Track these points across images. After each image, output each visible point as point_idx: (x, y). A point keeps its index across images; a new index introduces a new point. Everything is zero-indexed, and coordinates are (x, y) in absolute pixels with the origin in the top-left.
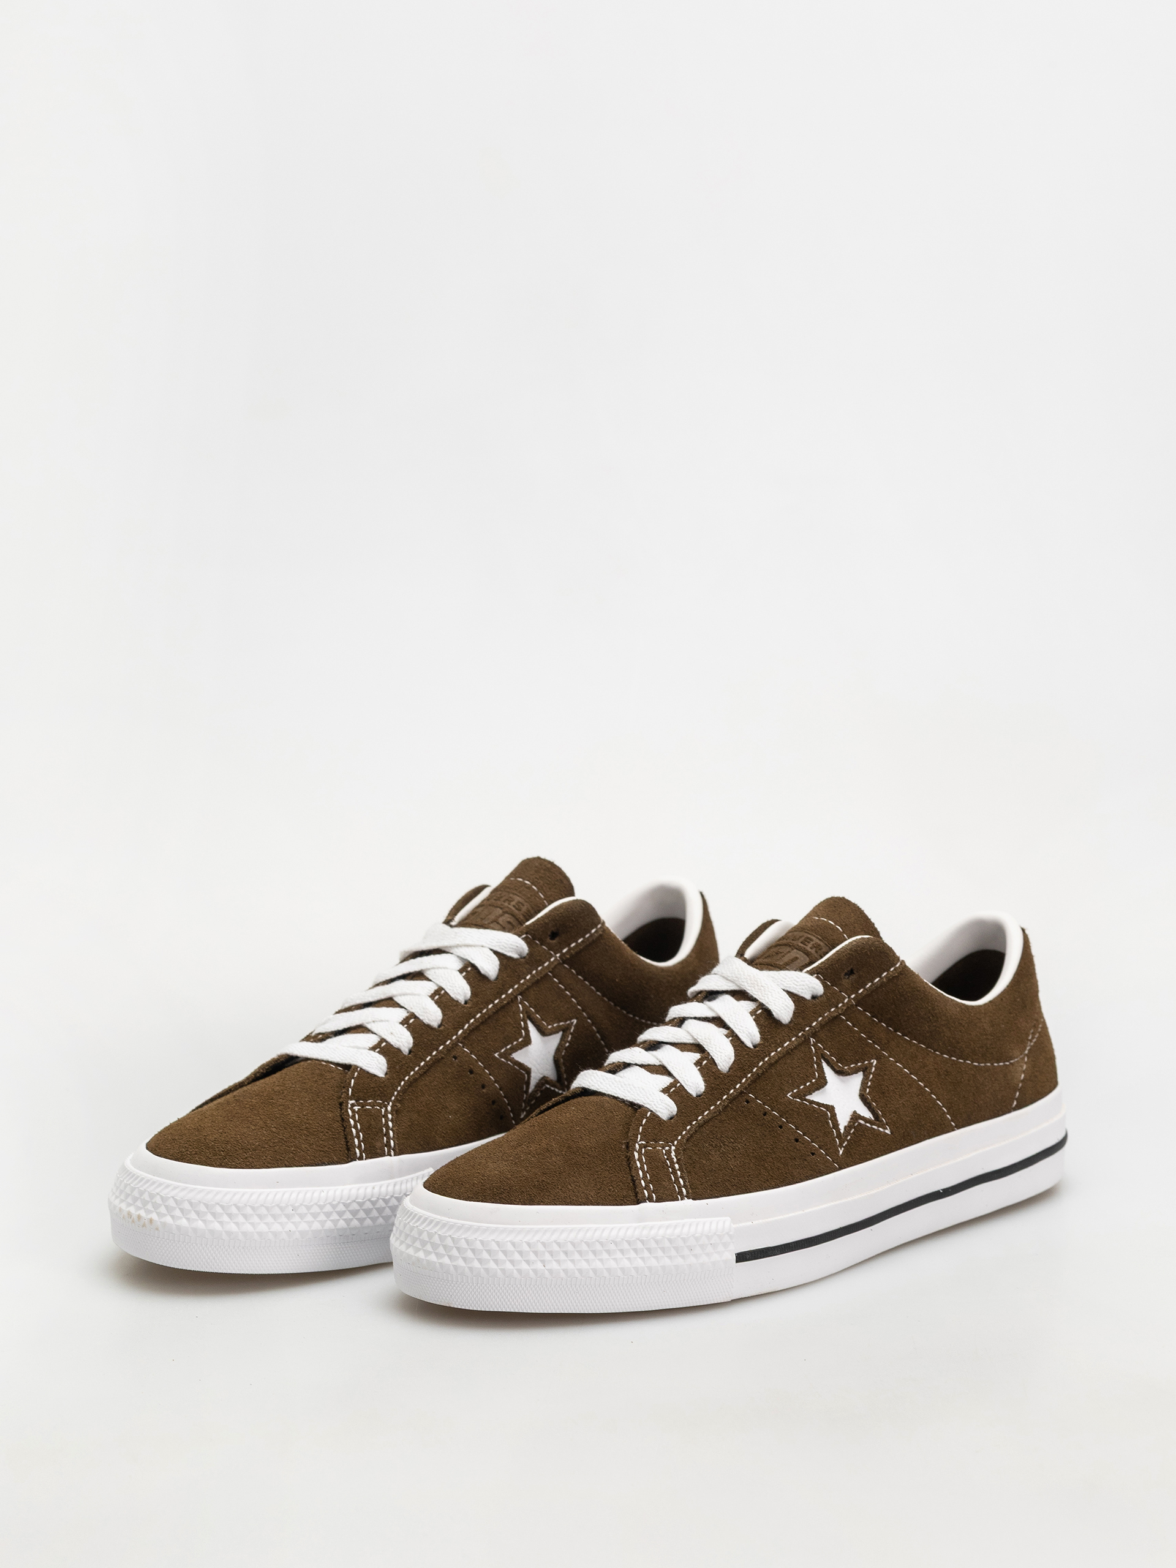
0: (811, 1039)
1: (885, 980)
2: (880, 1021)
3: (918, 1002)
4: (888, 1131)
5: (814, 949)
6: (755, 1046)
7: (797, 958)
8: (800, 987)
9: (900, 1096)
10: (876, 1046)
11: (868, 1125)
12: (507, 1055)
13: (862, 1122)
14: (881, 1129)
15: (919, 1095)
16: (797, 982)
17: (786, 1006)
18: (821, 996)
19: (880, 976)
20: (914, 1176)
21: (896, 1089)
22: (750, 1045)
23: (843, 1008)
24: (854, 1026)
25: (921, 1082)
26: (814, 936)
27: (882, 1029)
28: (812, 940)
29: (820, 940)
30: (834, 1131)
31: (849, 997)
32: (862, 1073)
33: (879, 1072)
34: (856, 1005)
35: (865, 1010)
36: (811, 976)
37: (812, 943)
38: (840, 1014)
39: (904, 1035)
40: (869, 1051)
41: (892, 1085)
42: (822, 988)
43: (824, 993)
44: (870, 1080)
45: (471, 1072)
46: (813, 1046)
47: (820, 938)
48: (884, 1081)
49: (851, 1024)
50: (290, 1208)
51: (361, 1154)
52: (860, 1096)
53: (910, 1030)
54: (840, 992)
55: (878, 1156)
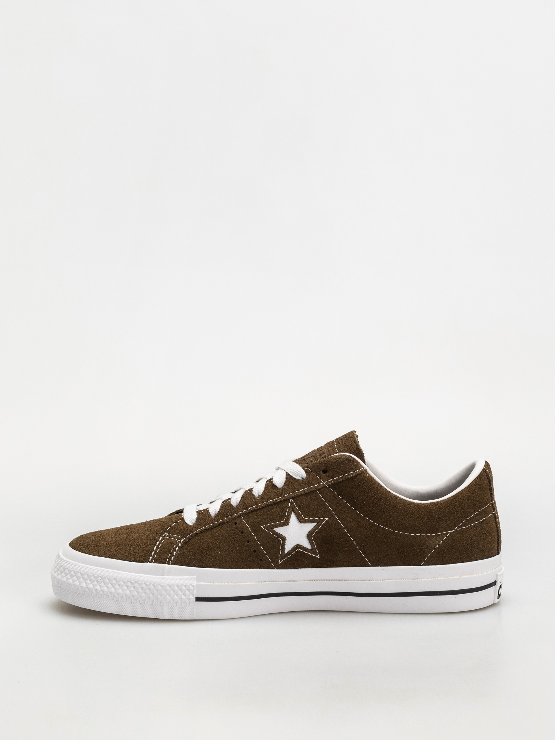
12: (271, 528)
45: (243, 532)
50: (100, 578)
51: (152, 560)
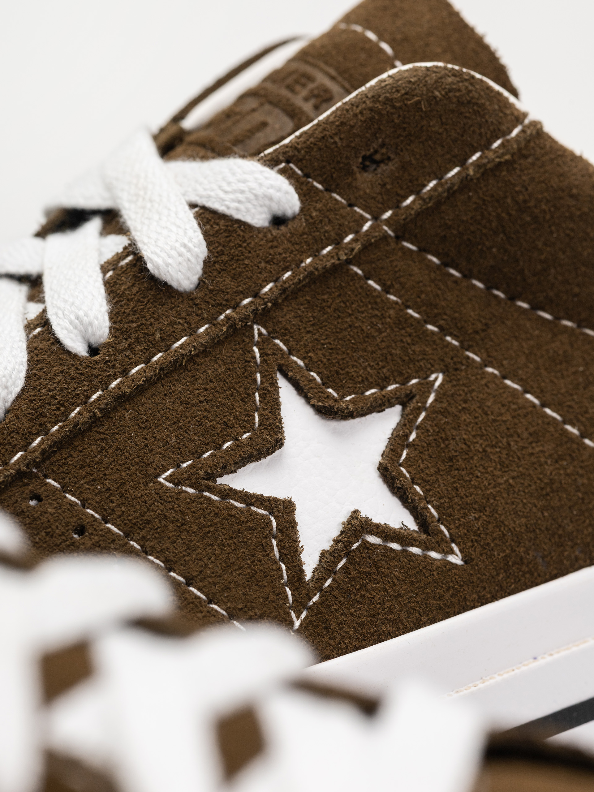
0: (255, 327)
1: (471, 172)
2: (467, 276)
3: (572, 225)
4: (456, 559)
5: (313, 101)
6: (93, 350)
7: (264, 125)
8: (232, 196)
9: (502, 464)
10: (449, 338)
11: (395, 546)
13: (373, 539)
14: (434, 555)
15: (561, 458)
16: (229, 183)
17: (185, 246)
18: (294, 218)
19: (462, 163)
20: (540, 662)
21: (493, 446)
22: (80, 349)
23: (354, 245)
24: (387, 290)
25: (573, 425)
26: (322, 70)
27: (472, 293)
28: (311, 79)
29: (333, 78)
30: (283, 567)
31: (376, 218)
32: (398, 408)
33: (445, 405)
34: (399, 238)
35: (423, 250)
36: (267, 170)
37: (311, 86)
38: (349, 262)
39: (535, 307)
40: (424, 353)
41: (482, 436)
42: (296, 196)
43: (302, 210)
44: (418, 428)
46: (257, 344)
47: (333, 72)
48: (457, 427)
49: (378, 287)
52: (378, 469)
53: (551, 294)
54: (351, 205)
55: (419, 625)
